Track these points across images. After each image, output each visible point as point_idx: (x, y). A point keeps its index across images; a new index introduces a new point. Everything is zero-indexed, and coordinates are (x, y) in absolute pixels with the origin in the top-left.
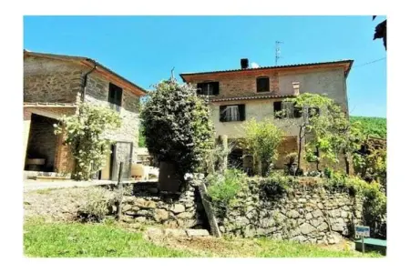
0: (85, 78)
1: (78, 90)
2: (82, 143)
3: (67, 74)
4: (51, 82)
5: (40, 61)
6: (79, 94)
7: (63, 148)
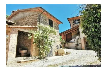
0: (40, 16)
1: (37, 21)
2: (41, 42)
3: (33, 15)
4: (28, 19)
5: (23, 13)
6: (38, 22)
7: (33, 45)
